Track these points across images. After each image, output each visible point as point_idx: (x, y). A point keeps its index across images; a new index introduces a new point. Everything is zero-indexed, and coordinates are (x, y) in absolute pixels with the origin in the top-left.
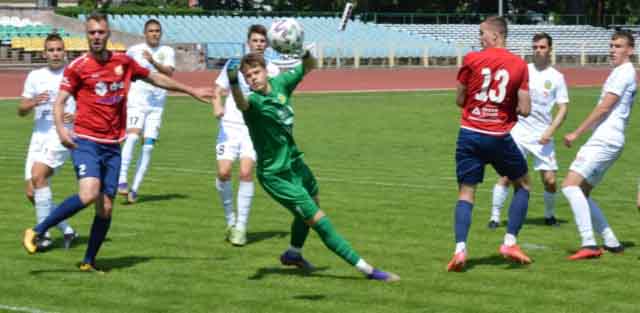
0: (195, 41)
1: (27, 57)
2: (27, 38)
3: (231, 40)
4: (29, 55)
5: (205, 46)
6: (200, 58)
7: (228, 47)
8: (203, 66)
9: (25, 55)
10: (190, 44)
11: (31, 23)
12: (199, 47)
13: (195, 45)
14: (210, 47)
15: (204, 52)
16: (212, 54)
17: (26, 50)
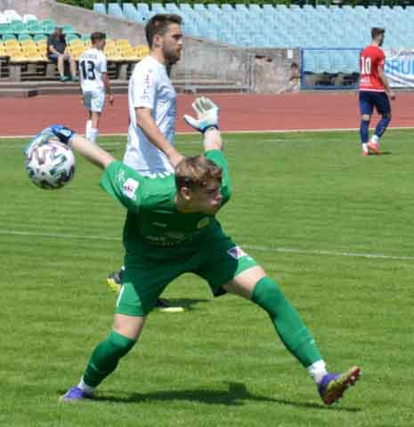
0: (282, 45)
1: (15, 72)
2: (14, 40)
3: (340, 44)
4: (18, 68)
5: (299, 52)
6: (291, 73)
7: (337, 55)
8: (296, 86)
9: (12, 68)
10: (277, 50)
11: (18, 18)
12: (290, 55)
13: (284, 52)
14: (306, 54)
15: (298, 62)
16: (310, 66)
17: (13, 59)
